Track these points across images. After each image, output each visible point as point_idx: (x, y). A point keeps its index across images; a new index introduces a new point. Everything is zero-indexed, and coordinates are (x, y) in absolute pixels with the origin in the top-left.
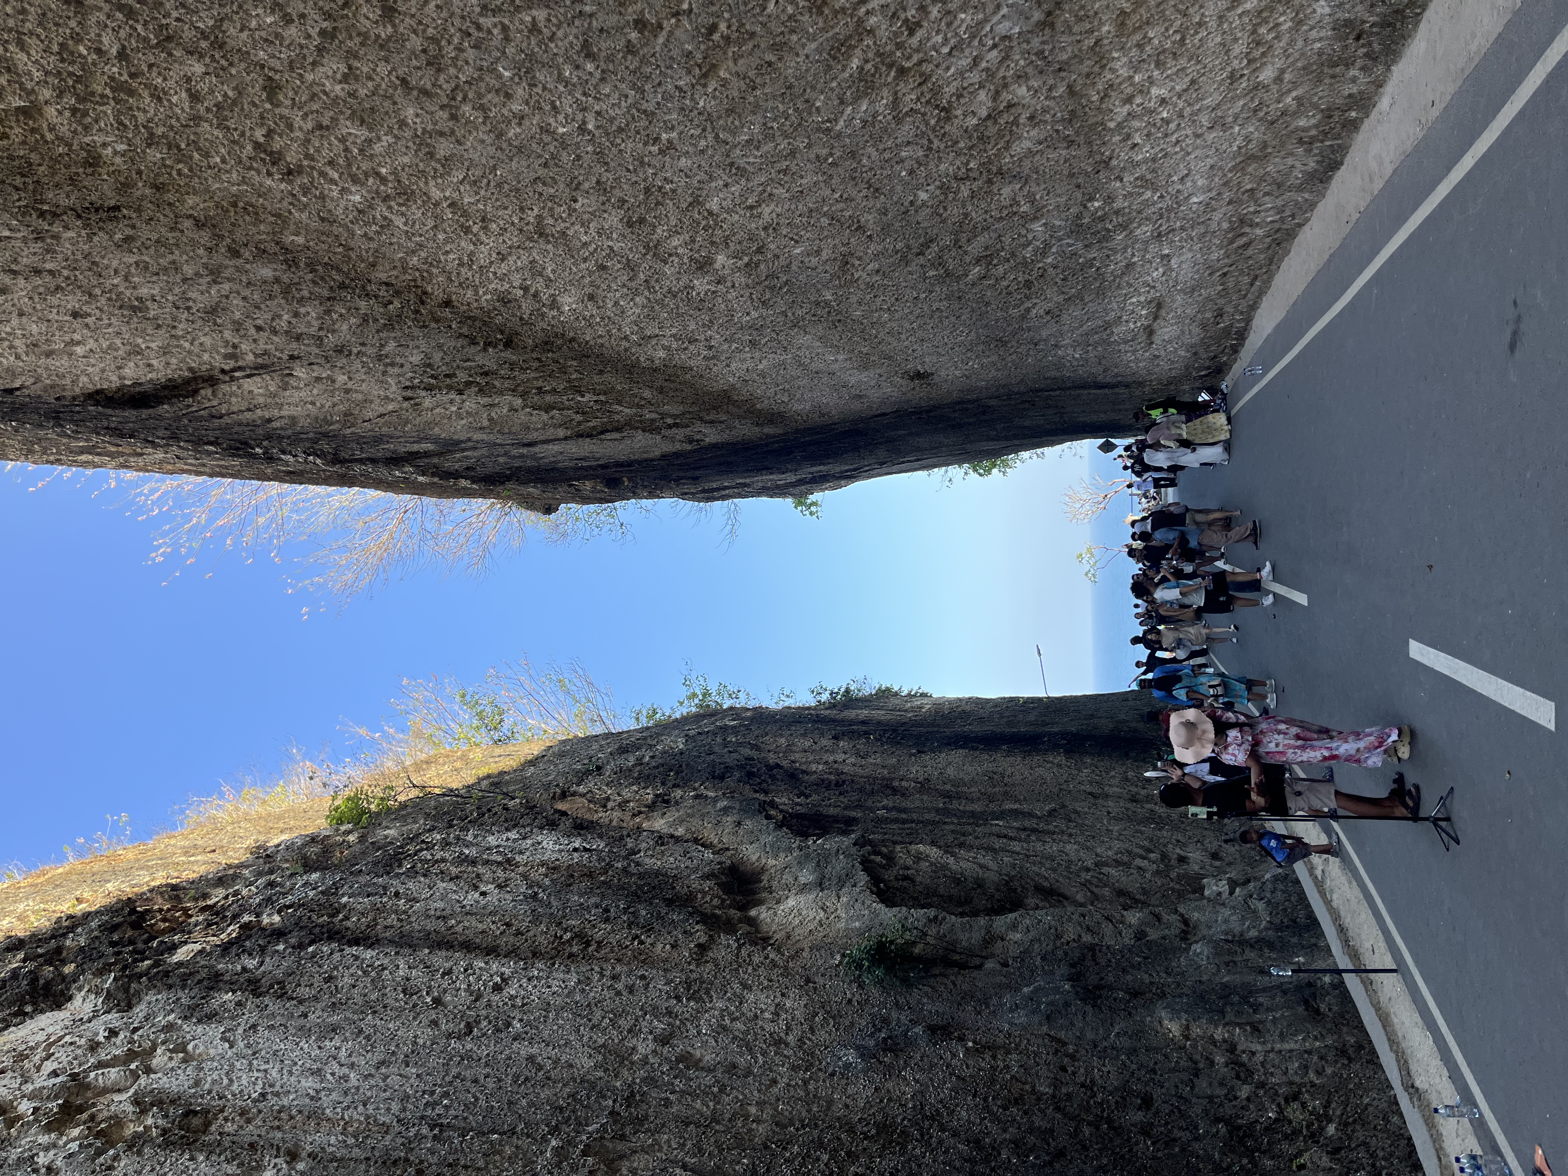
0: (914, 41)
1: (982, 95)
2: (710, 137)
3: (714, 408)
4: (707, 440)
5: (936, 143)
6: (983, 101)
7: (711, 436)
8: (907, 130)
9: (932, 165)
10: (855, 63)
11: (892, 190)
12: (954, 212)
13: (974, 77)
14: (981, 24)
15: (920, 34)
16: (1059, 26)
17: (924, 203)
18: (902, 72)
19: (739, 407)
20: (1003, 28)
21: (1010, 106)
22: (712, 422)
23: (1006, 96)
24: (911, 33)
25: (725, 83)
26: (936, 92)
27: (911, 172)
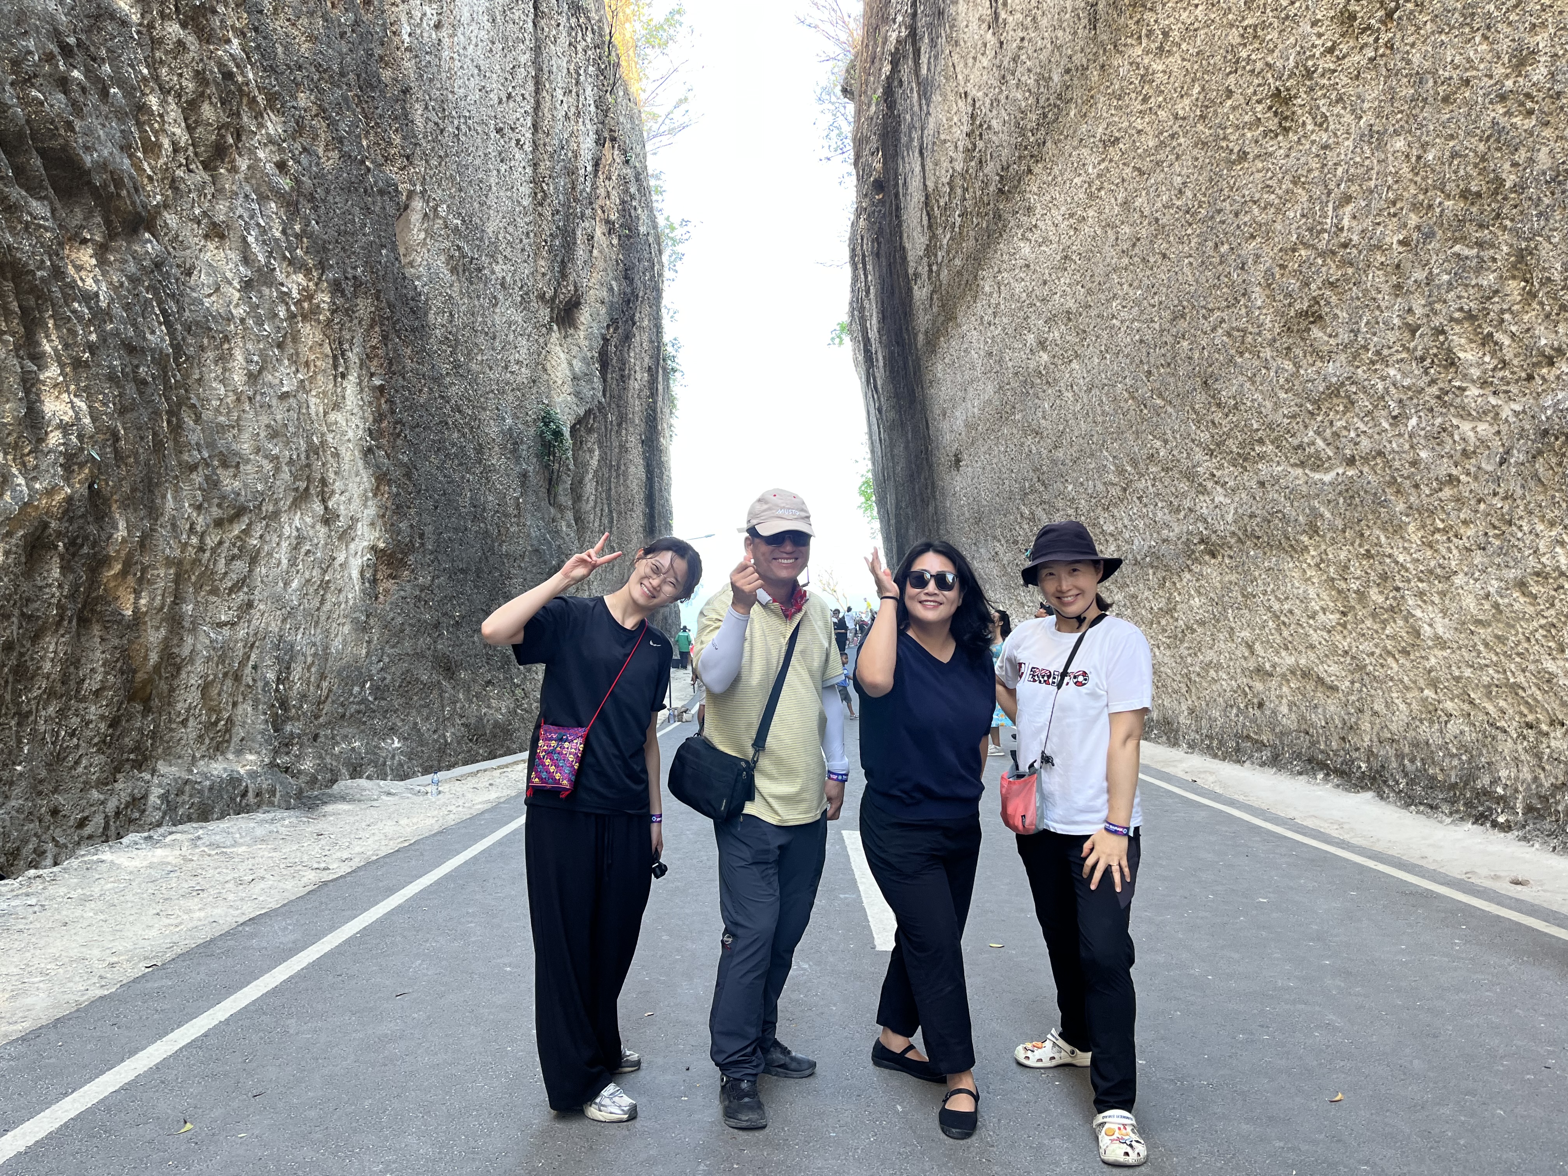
0: (1135, 499)
1: (1112, 528)
2: (1106, 381)
3: (943, 306)
4: (916, 288)
5: (1094, 501)
6: (1109, 528)
7: (920, 293)
8: (1100, 487)
9: (1084, 496)
10: (1129, 468)
11: (1074, 471)
12: (1060, 504)
13: (1120, 525)
14: (1139, 531)
15: (1137, 502)
16: (1135, 568)
17: (1066, 488)
18: (1125, 490)
19: (942, 324)
20: (1136, 542)
21: (1107, 541)
22: (932, 299)
23: (1111, 539)
24: (1138, 498)
25: (1126, 401)
26: (1116, 505)
27: (1082, 484)
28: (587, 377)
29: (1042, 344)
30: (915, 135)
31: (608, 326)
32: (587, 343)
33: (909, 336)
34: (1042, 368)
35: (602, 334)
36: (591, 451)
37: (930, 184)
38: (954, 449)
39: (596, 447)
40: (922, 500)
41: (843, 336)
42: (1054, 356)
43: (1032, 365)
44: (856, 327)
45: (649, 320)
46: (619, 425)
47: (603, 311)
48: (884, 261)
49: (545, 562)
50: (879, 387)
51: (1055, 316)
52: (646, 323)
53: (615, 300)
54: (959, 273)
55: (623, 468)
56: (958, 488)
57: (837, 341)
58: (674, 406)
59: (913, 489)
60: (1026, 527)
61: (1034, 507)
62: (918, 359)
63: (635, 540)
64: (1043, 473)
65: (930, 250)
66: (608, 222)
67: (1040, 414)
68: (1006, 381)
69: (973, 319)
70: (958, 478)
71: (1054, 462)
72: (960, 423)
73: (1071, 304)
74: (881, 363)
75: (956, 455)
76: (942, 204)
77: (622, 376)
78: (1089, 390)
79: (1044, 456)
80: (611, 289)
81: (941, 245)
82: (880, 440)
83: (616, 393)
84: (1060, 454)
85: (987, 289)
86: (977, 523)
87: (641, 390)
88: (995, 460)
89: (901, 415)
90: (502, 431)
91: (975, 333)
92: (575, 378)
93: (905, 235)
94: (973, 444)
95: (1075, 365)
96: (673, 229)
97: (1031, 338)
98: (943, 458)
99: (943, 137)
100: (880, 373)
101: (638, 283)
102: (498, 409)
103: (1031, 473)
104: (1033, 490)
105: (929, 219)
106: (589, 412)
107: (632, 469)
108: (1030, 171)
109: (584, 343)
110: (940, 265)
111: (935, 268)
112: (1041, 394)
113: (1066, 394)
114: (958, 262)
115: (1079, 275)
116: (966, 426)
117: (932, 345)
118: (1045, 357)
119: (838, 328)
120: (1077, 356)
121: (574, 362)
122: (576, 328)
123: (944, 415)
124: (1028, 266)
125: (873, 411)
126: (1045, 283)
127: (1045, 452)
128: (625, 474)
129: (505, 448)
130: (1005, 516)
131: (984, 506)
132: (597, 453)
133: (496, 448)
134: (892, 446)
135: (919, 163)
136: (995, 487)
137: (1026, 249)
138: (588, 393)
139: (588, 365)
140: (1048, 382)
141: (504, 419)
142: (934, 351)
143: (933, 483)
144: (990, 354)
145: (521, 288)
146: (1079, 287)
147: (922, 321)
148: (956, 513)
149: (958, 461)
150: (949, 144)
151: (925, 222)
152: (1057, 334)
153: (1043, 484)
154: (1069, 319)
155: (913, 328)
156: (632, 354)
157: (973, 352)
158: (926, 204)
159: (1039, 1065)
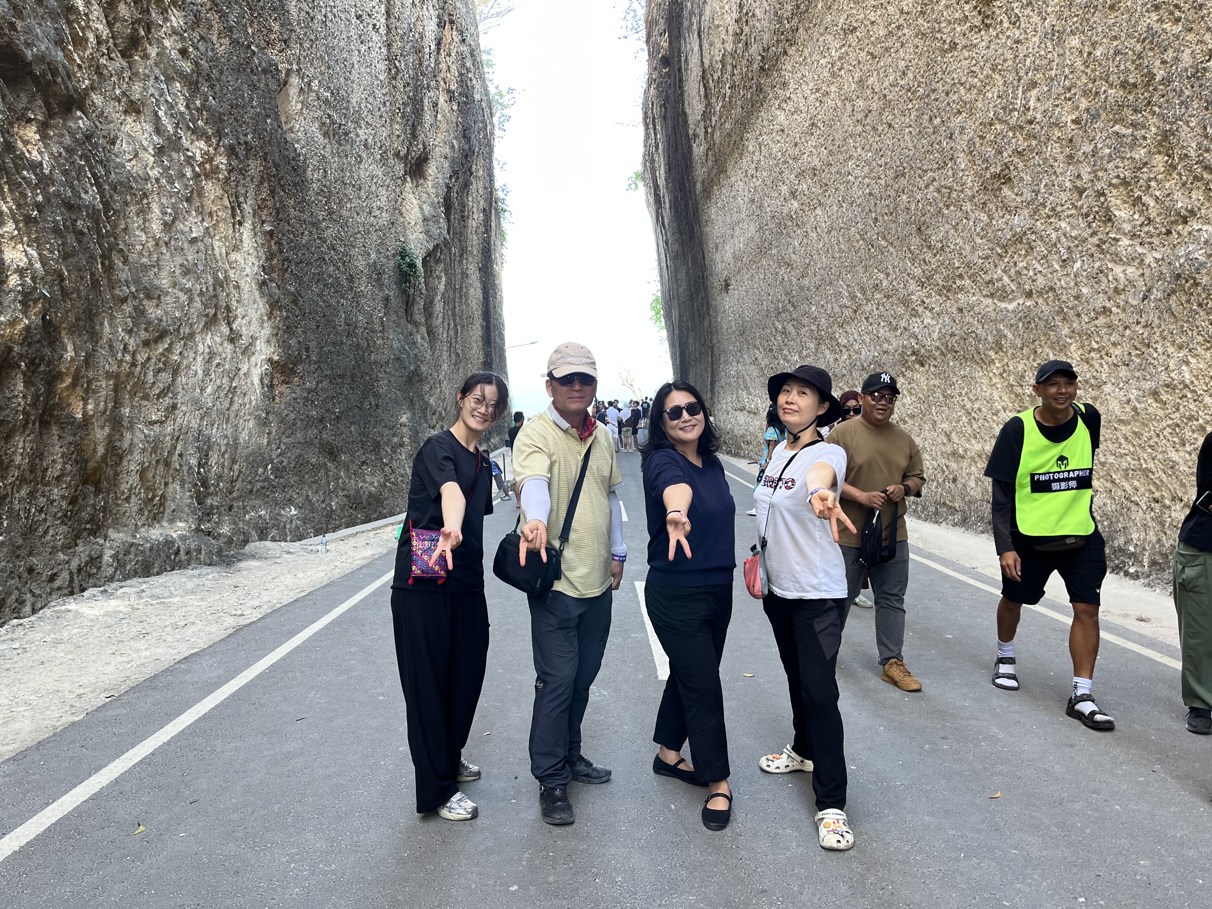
0: (863, 319)
1: (845, 341)
2: (842, 225)
3: (716, 161)
4: (695, 145)
5: (832, 319)
6: (843, 341)
7: (698, 150)
8: (837, 309)
9: (824, 315)
10: (859, 295)
11: (817, 295)
12: (805, 321)
13: (851, 339)
14: (865, 344)
15: (865, 321)
16: (862, 372)
17: (810, 308)
18: (855, 311)
19: (716, 176)
20: (863, 353)
21: (841, 351)
22: (707, 155)
23: (844, 350)
24: (866, 318)
25: (858, 241)
26: (848, 323)
27: (822, 306)
28: (435, 218)
29: (793, 194)
30: (695, 20)
31: (451, 177)
32: (434, 191)
33: (689, 184)
34: (793, 213)
35: (446, 184)
36: (439, 278)
37: (707, 62)
38: (724, 276)
39: (443, 274)
40: (700, 316)
41: (638, 182)
42: (803, 204)
43: (785, 210)
44: (648, 175)
45: (483, 171)
46: (461, 256)
47: (447, 164)
48: (669, 122)
49: (405, 368)
50: (666, 224)
51: (803, 171)
52: (481, 173)
53: (456, 155)
54: (729, 135)
55: (464, 290)
56: (727, 307)
57: (633, 186)
58: (505, 239)
59: (693, 306)
60: (779, 338)
61: (785, 323)
62: (696, 203)
63: (475, 347)
64: (793, 297)
65: (706, 115)
66: (449, 91)
67: (791, 250)
68: (765, 223)
69: (740, 172)
70: (727, 299)
71: (802, 288)
72: (729, 254)
73: (816, 162)
74: (667, 206)
75: (726, 281)
76: (716, 78)
77: (463, 217)
78: (829, 232)
79: (794, 283)
80: (453, 147)
81: (715, 111)
82: (667, 266)
83: (458, 230)
84: (806, 282)
85: (751, 148)
86: (741, 335)
87: (477, 228)
88: (756, 286)
89: (683, 248)
90: (368, 264)
91: (740, 183)
92: (425, 219)
93: (686, 102)
94: (739, 272)
95: (818, 211)
96: (502, 96)
97: (784, 189)
98: (716, 283)
99: (716, 22)
100: (667, 213)
101: (474, 141)
102: (364, 246)
103: (784, 297)
104: (785, 310)
105: (706, 90)
106: (436, 247)
107: (472, 291)
108: (785, 53)
109: (432, 191)
110: (714, 128)
111: (710, 130)
112: (792, 234)
113: (811, 234)
114: (728, 126)
115: (823, 139)
116: (734, 257)
117: (707, 192)
118: (795, 204)
119: (634, 176)
120: (820, 204)
121: (424, 207)
122: (425, 179)
123: (717, 249)
124: (783, 131)
125: (661, 242)
126: (796, 145)
127: (794, 280)
128: (466, 295)
129: (371, 277)
130: (763, 329)
131: (747, 322)
132: (444, 279)
133: (364, 278)
134: (676, 271)
135: (697, 43)
136: (756, 306)
137: (781, 117)
138: (436, 232)
139: (435, 208)
140: (797, 224)
141: (369, 255)
142: (709, 197)
143: (708, 302)
144: (753, 201)
145: (380, 148)
146: (823, 149)
147: (700, 172)
148: (725, 327)
149: (727, 285)
150: (721, 28)
151: (702, 93)
152: (805, 186)
153: (793, 305)
154: (815, 175)
155: (693, 178)
156: (470, 199)
157: (739, 199)
158: (703, 78)
159: (777, 771)
